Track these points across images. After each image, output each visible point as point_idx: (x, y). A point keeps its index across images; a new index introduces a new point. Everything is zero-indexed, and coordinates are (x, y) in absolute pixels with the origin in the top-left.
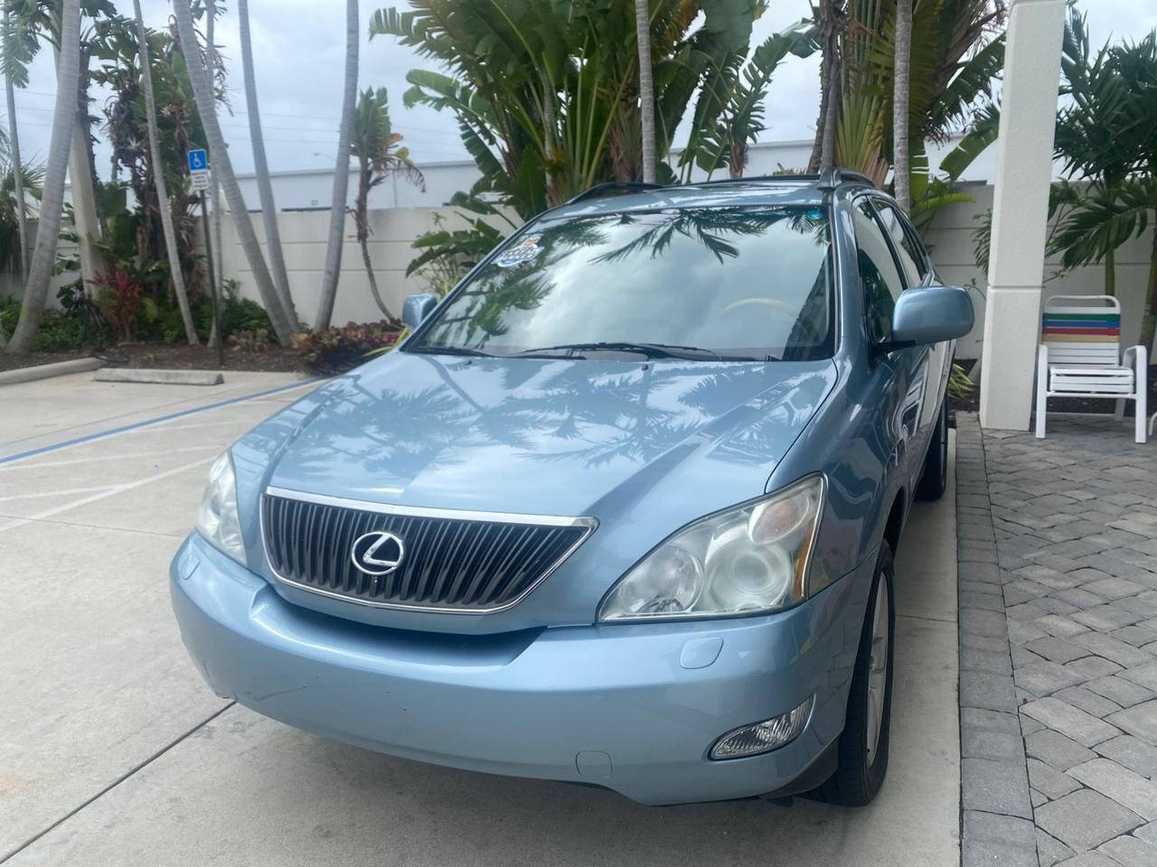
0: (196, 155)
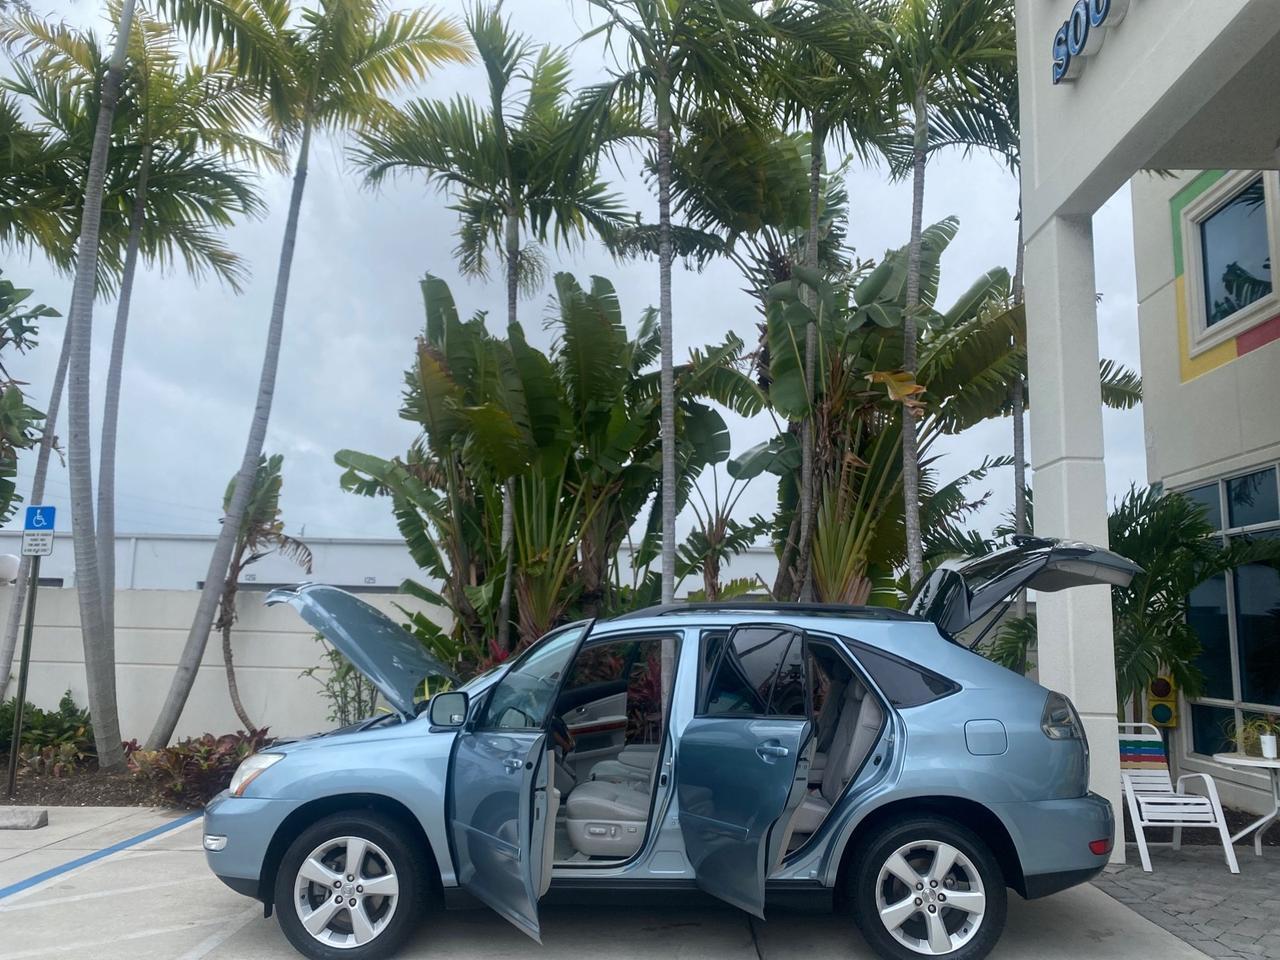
0: (39, 511)
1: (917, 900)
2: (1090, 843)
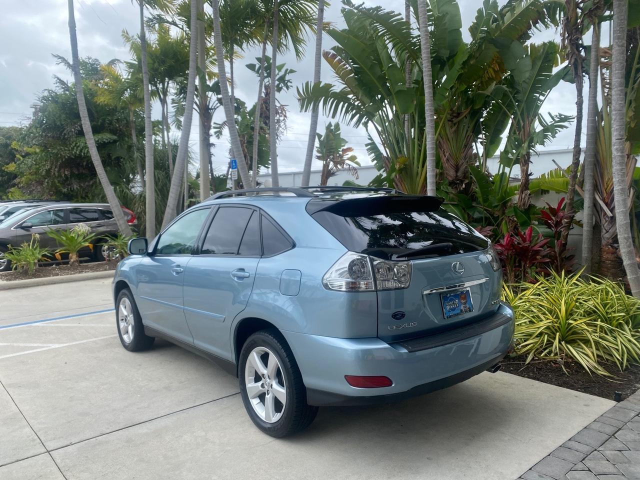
0: (234, 162)
1: (263, 384)
2: (345, 376)
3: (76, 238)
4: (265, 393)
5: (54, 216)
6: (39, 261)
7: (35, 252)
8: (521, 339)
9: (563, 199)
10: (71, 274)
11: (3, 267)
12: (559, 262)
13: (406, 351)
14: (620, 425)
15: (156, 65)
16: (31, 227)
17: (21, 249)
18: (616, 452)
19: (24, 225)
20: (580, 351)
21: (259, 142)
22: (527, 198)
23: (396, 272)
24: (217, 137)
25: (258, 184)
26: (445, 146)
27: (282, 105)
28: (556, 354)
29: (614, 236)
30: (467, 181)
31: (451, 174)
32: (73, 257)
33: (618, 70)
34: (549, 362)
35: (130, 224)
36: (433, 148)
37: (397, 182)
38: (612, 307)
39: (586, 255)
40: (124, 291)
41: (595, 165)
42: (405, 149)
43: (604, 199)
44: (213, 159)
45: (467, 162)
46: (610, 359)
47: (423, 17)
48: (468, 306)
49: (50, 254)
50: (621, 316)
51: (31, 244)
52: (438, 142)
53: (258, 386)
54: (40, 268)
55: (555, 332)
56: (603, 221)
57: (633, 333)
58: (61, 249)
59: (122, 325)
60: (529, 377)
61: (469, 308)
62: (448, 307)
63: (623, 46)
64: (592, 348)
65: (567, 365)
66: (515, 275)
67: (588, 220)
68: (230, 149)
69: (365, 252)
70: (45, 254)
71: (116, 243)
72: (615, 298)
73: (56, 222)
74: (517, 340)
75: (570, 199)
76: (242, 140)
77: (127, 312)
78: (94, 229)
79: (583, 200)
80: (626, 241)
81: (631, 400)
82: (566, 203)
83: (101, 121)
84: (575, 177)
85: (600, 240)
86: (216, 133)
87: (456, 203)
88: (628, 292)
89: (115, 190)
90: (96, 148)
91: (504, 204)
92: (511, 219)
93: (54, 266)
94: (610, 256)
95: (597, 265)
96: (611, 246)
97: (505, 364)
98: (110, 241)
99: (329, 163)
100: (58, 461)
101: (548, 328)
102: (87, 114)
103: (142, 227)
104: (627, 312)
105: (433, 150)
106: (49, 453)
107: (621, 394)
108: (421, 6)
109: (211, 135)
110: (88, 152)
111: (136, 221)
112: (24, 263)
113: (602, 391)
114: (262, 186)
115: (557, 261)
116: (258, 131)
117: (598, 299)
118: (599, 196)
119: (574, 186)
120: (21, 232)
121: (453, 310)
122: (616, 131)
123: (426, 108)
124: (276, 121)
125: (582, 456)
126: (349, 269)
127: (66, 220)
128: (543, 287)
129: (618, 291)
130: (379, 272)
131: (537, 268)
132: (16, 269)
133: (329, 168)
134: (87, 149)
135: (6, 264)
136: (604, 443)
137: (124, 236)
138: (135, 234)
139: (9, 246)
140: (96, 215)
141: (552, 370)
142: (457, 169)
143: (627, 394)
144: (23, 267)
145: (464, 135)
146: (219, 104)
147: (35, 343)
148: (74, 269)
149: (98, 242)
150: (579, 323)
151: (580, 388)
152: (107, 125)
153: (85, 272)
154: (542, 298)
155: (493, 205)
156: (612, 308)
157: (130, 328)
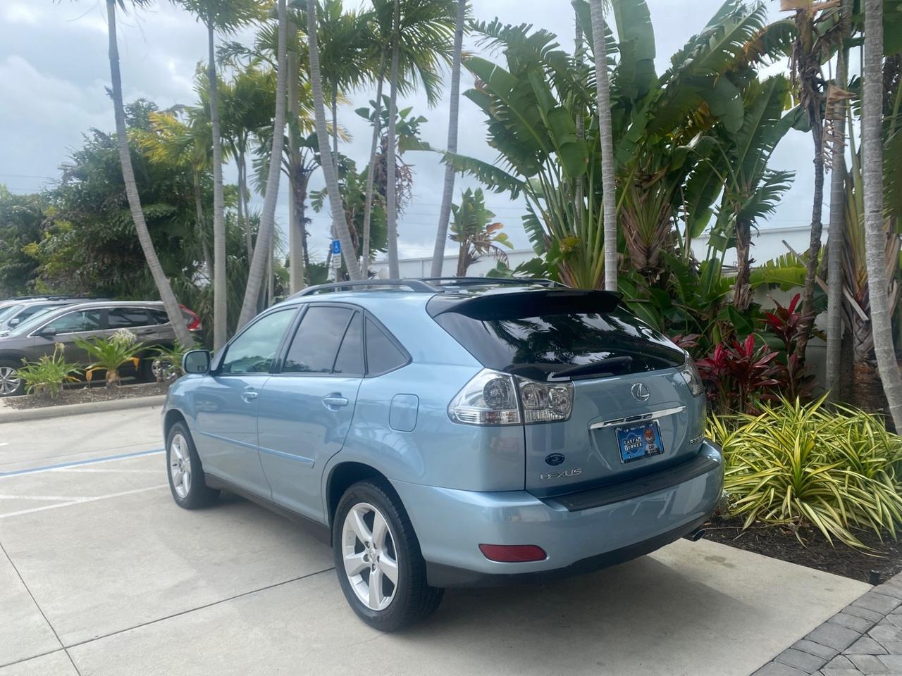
1: (366, 555)
2: (480, 545)
3: (116, 350)
4: (370, 568)
5: (87, 318)
6: (64, 381)
7: (58, 368)
8: (737, 494)
9: (797, 297)
10: (108, 400)
11: (14, 390)
12: (793, 385)
13: (565, 509)
14: (875, 617)
15: (231, 110)
16: (54, 334)
17: (40, 364)
18: (868, 657)
19: (45, 331)
20: (821, 512)
21: (373, 216)
22: (746, 295)
23: (551, 397)
24: (315, 209)
25: (370, 274)
26: (631, 221)
27: (405, 165)
28: (787, 516)
29: (870, 349)
30: (663, 271)
31: (639, 260)
32: (112, 376)
33: (872, 115)
34: (777, 527)
35: (192, 330)
36: (613, 224)
37: (564, 271)
38: (867, 449)
39: (832, 375)
40: (178, 425)
41: (842, 248)
42: (575, 227)
43: (857, 295)
44: (308, 239)
45: (663, 244)
46: (864, 523)
47: (599, 41)
48: (656, 446)
49: (80, 371)
50: (880, 462)
51: (54, 357)
52: (621, 216)
53: (360, 558)
54: (65, 391)
55: (785, 484)
56: (856, 327)
57: (899, 488)
58: (95, 364)
59: (175, 472)
60: (748, 549)
61: (658, 449)
62: (626, 448)
63: (879, 82)
64: (839, 508)
65: (802, 531)
66: (731, 403)
67: (834, 325)
68: (332, 226)
69: (510, 370)
70: (73, 372)
71: (171, 357)
72: (871, 435)
73: (89, 327)
74: (731, 495)
75: (808, 296)
76: (348, 214)
77: (182, 454)
78: (141, 337)
79: (827, 297)
80: (886, 355)
81: (894, 583)
82: (801, 303)
83: (156, 187)
84: (814, 264)
85: (852, 354)
86: (313, 204)
87: (648, 301)
88: (891, 428)
89: (172, 284)
90: (145, 224)
91: (716, 302)
92: (725, 325)
93: (85, 388)
94: (866, 378)
95: (848, 390)
96: (867, 363)
97: (714, 530)
98: (163, 353)
99: (469, 244)
100: (77, 662)
101: (775, 478)
102: (133, 177)
103: (208, 334)
104: (890, 458)
105: (613, 227)
106: (66, 650)
107: (878, 575)
108: (596, 27)
109: (306, 207)
110: (135, 229)
111: (200, 326)
112: (43, 383)
113: (852, 570)
114: (377, 278)
115: (790, 384)
116: (370, 201)
117: (847, 438)
118: (849, 293)
119: (813, 277)
120: (42, 341)
121: (634, 450)
122: (871, 201)
123: (604, 168)
124: (397, 187)
125: (820, 662)
126: (485, 394)
127: (104, 325)
128: (769, 421)
129: (876, 427)
130: (527, 397)
131: (762, 393)
132: (32, 392)
133: (469, 252)
134: (133, 226)
135: (18, 385)
136: (853, 643)
137: (182, 347)
138: (198, 344)
139: (24, 360)
140: (143, 318)
141: (782, 540)
142: (648, 253)
143: (887, 575)
144: (42, 389)
145: (658, 206)
146: (317, 164)
147: (54, 495)
148: (112, 393)
149: (146, 355)
150: (820, 472)
151: (821, 565)
152: (162, 191)
153: (128, 397)
154: (768, 437)
155: (700, 305)
156: (866, 452)
157: (186, 477)
